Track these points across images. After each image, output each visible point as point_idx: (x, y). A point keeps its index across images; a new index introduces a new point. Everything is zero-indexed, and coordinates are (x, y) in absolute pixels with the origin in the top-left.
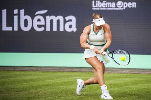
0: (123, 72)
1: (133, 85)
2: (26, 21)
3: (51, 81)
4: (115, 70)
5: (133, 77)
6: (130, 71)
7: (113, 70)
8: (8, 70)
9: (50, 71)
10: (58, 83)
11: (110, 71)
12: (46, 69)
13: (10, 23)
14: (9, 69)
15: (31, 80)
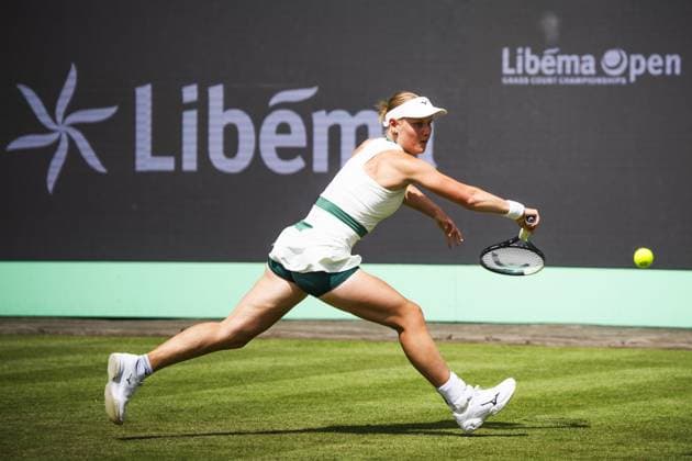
0: (628, 341)
1: (666, 397)
2: (231, 133)
3: (331, 380)
4: (596, 333)
5: (668, 365)
6: (654, 337)
7: (586, 332)
8: (158, 335)
9: (329, 336)
10: (361, 388)
11: (575, 338)
12: (312, 332)
13: (167, 141)
14: (163, 332)
15: (248, 373)
